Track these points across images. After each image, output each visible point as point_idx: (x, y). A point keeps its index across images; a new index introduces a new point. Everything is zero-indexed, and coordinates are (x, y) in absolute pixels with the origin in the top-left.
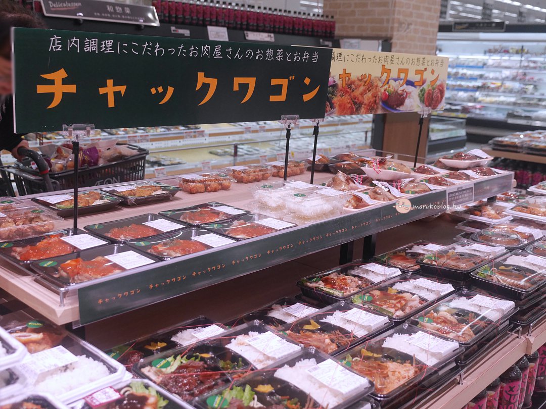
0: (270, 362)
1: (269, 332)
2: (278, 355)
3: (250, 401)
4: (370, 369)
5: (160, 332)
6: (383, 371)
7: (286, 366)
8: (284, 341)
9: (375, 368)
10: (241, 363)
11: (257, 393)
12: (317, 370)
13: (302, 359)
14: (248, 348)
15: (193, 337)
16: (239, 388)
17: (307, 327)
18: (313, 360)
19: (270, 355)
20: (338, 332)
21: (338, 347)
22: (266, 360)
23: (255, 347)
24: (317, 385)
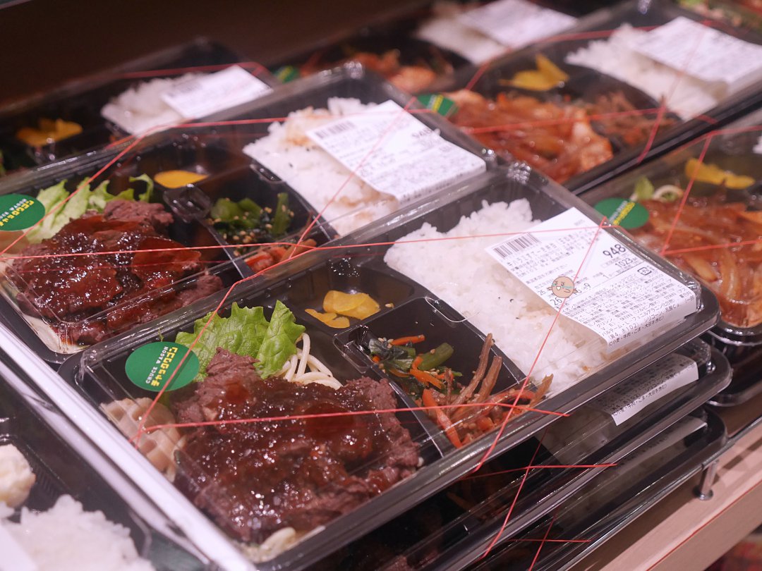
0: (380, 211)
1: (390, 106)
2: (404, 189)
3: (287, 356)
4: (709, 234)
5: (74, 86)
6: (752, 245)
7: (427, 227)
8: (435, 136)
9: (726, 232)
10: (284, 208)
11: (313, 327)
12: (528, 250)
13: (485, 203)
14: (314, 157)
15: (166, 107)
16: (250, 312)
17: (526, 80)
18: (521, 206)
19: (379, 187)
20: (619, 99)
21: (615, 149)
22: (366, 202)
23: (337, 156)
24: (520, 304)
